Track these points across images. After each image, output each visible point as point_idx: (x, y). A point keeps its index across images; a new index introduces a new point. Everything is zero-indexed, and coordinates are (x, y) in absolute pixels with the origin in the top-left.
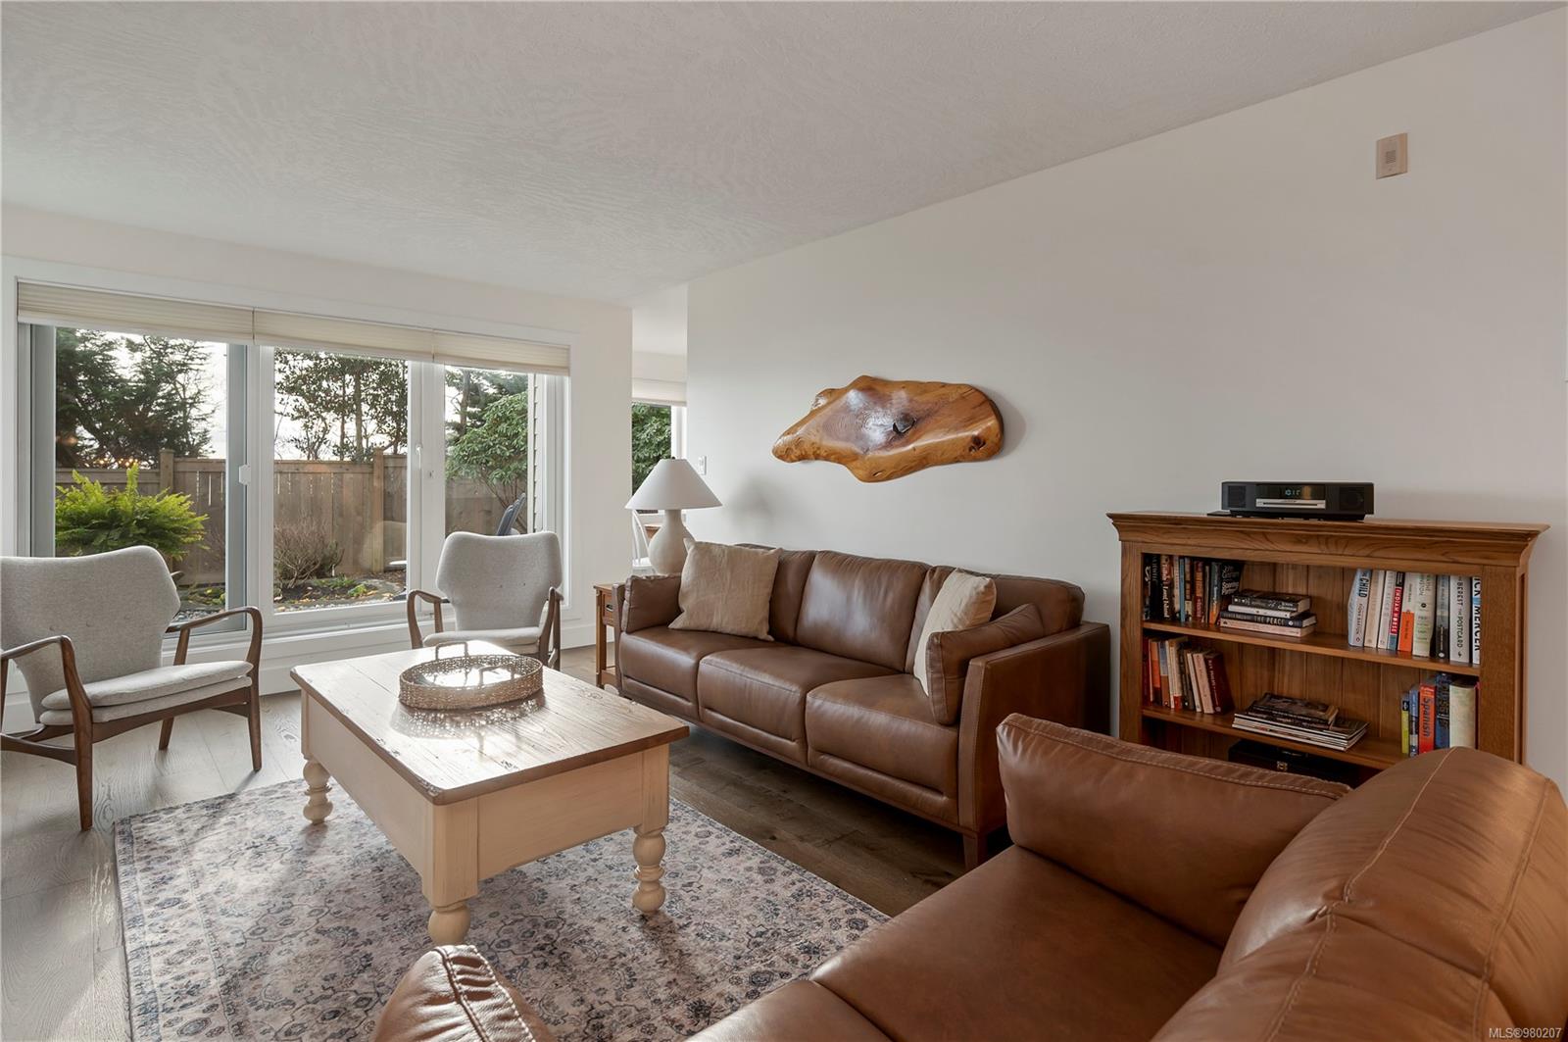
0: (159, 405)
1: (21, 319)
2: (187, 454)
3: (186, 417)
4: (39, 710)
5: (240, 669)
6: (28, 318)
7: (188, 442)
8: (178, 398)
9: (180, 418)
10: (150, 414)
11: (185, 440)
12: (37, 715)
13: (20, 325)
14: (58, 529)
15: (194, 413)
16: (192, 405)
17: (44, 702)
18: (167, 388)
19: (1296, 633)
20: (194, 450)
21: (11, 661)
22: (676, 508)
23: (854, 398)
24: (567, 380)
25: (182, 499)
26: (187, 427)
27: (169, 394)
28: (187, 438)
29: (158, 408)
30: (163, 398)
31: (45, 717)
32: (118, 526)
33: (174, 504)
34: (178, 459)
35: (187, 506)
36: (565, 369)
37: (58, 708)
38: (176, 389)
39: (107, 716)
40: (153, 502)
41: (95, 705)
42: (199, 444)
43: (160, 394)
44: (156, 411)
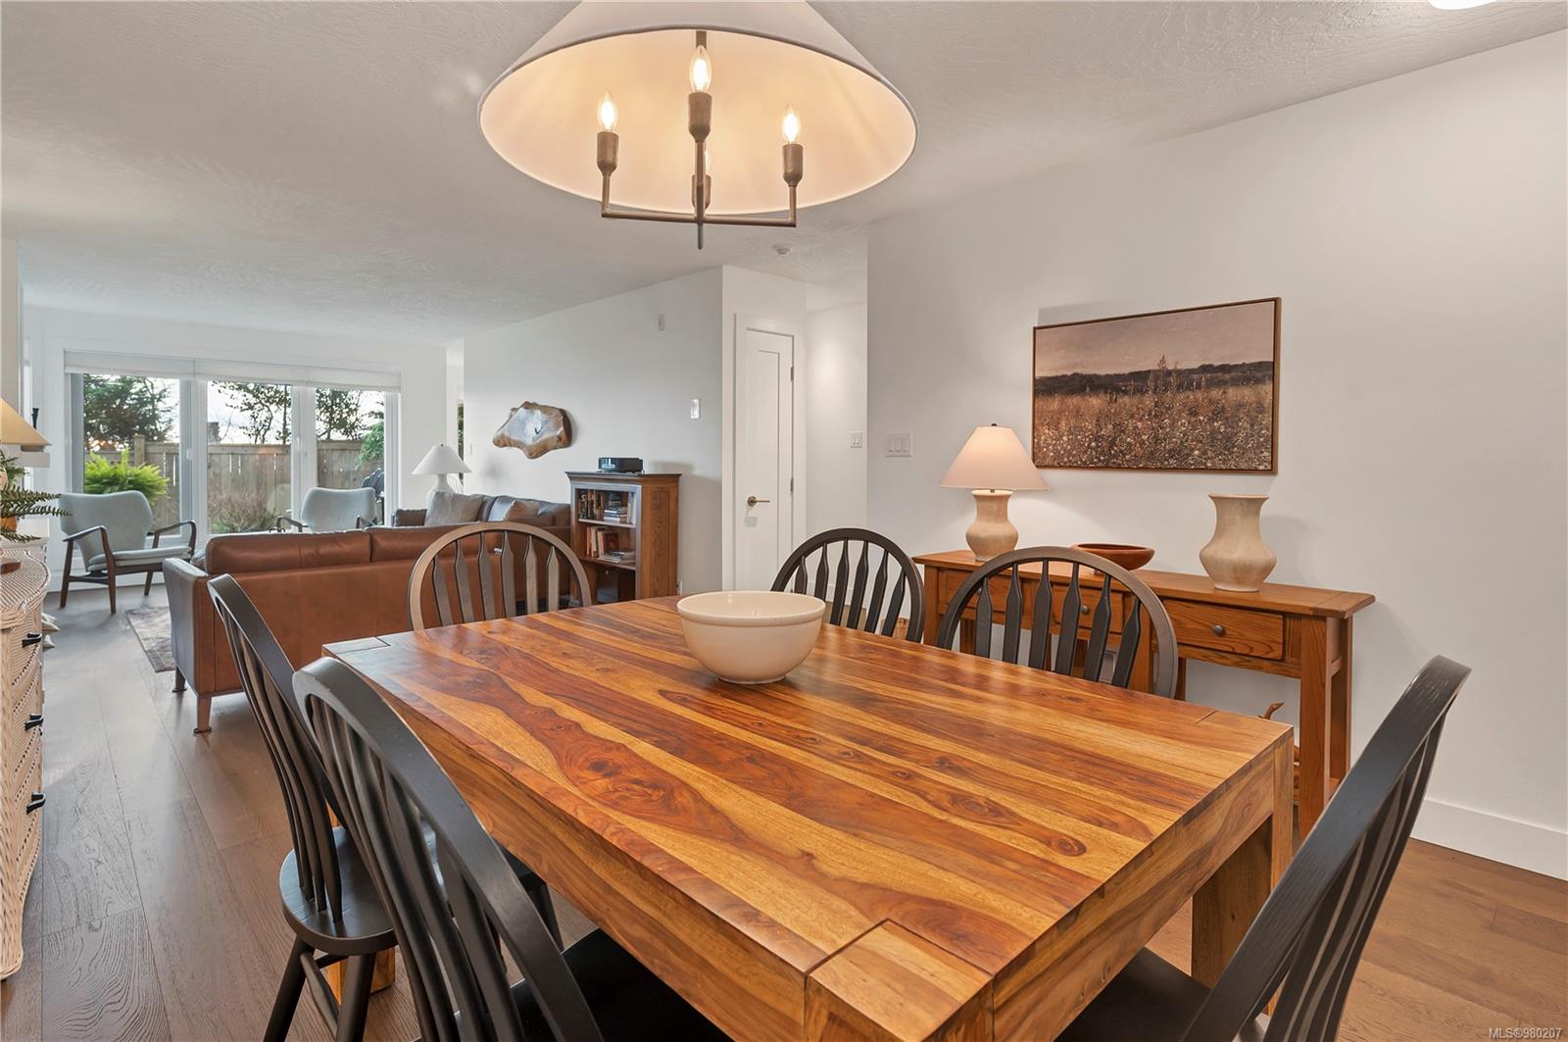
0: (132, 400)
1: (67, 371)
2: (156, 438)
3: (154, 409)
4: (87, 565)
5: (185, 550)
6: (71, 370)
7: (156, 429)
8: (148, 395)
9: (149, 410)
10: (125, 407)
11: (153, 427)
12: (87, 567)
13: (66, 374)
14: (85, 484)
15: (160, 405)
16: (159, 400)
17: (90, 561)
18: (137, 387)
19: (618, 519)
20: (161, 436)
21: (75, 542)
22: (443, 473)
23: (522, 411)
24: (399, 395)
25: (154, 468)
26: (154, 418)
27: (141, 391)
28: (155, 425)
29: (131, 402)
30: (136, 394)
31: (90, 568)
32: (117, 484)
33: (150, 472)
34: (148, 443)
35: (157, 472)
36: (399, 388)
37: (98, 562)
38: (146, 387)
39: (122, 564)
40: (136, 470)
41: (116, 559)
42: (164, 431)
43: (133, 391)
44: (130, 405)
